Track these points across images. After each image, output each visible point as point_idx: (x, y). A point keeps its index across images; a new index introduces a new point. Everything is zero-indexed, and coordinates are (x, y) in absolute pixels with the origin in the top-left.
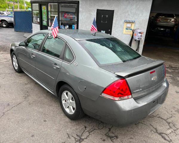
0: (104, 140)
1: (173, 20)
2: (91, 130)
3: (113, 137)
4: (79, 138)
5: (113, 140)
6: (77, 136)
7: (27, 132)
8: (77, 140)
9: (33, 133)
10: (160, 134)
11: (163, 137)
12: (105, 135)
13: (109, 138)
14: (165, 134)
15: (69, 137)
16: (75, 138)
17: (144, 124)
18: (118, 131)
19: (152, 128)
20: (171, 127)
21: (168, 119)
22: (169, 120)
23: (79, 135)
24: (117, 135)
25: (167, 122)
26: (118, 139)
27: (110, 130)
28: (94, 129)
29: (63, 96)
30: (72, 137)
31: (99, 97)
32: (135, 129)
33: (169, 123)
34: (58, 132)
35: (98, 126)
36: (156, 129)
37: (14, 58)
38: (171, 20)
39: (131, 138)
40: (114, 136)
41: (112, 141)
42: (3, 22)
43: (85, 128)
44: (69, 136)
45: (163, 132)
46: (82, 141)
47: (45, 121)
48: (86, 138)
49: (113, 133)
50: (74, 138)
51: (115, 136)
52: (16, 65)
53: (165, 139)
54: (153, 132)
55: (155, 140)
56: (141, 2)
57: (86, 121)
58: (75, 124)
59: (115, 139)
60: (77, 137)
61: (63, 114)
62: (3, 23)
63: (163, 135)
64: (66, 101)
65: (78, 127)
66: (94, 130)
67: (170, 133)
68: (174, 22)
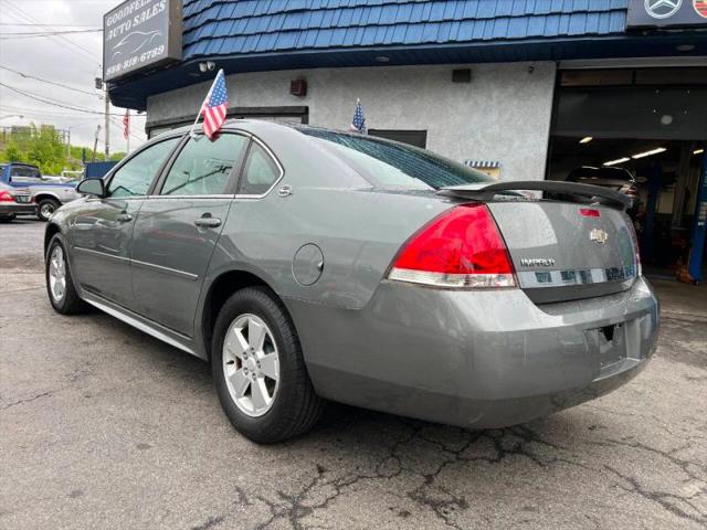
0: (406, 514)
1: (627, 188)
2: (347, 478)
3: (444, 504)
4: (290, 506)
5: (446, 513)
6: (283, 496)
7: (54, 480)
8: (278, 510)
9: (83, 482)
10: (655, 496)
11: (667, 506)
12: (409, 494)
13: (429, 507)
14: (675, 496)
15: (246, 500)
16: (272, 506)
17: (578, 464)
18: (464, 483)
19: (613, 476)
20: (693, 477)
21: (674, 450)
22: (683, 455)
23: (288, 494)
24: (464, 497)
25: (676, 461)
26: (471, 512)
27: (429, 479)
28: (359, 477)
29: (228, 344)
30: (257, 500)
31: (378, 288)
32: (540, 480)
33: (684, 464)
34: (195, 484)
35: (377, 466)
36: (632, 480)
37: (54, 262)
38: (621, 186)
39: (526, 508)
40: (451, 499)
41: (442, 516)
42: (45, 203)
43: (321, 470)
44: (243, 498)
45: (666, 491)
46: (301, 516)
47: (142, 447)
48: (324, 506)
49: (442, 489)
50: (268, 503)
51: (455, 501)
52: (60, 283)
53: (680, 514)
54: (622, 492)
55: (634, 515)
56: (515, 103)
57: (322, 450)
58: (273, 457)
59: (453, 509)
60: (279, 502)
61: (224, 428)
62: (45, 206)
63: (669, 500)
64: (240, 365)
65: (286, 468)
66: (360, 480)
67: (698, 494)
68: (632, 193)
